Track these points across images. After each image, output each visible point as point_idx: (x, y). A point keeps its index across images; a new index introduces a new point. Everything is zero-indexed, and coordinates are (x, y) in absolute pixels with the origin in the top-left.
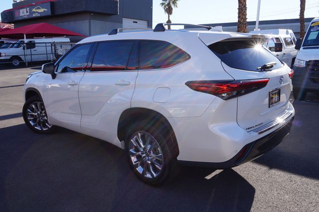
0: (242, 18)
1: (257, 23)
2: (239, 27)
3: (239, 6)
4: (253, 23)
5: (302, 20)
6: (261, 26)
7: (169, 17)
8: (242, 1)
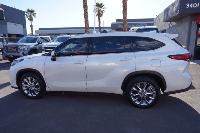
0: (87, 26)
1: (95, 28)
2: (86, 30)
3: (85, 20)
4: (93, 28)
5: (100, 28)
6: (96, 29)
7: (31, 23)
8: (87, 18)
